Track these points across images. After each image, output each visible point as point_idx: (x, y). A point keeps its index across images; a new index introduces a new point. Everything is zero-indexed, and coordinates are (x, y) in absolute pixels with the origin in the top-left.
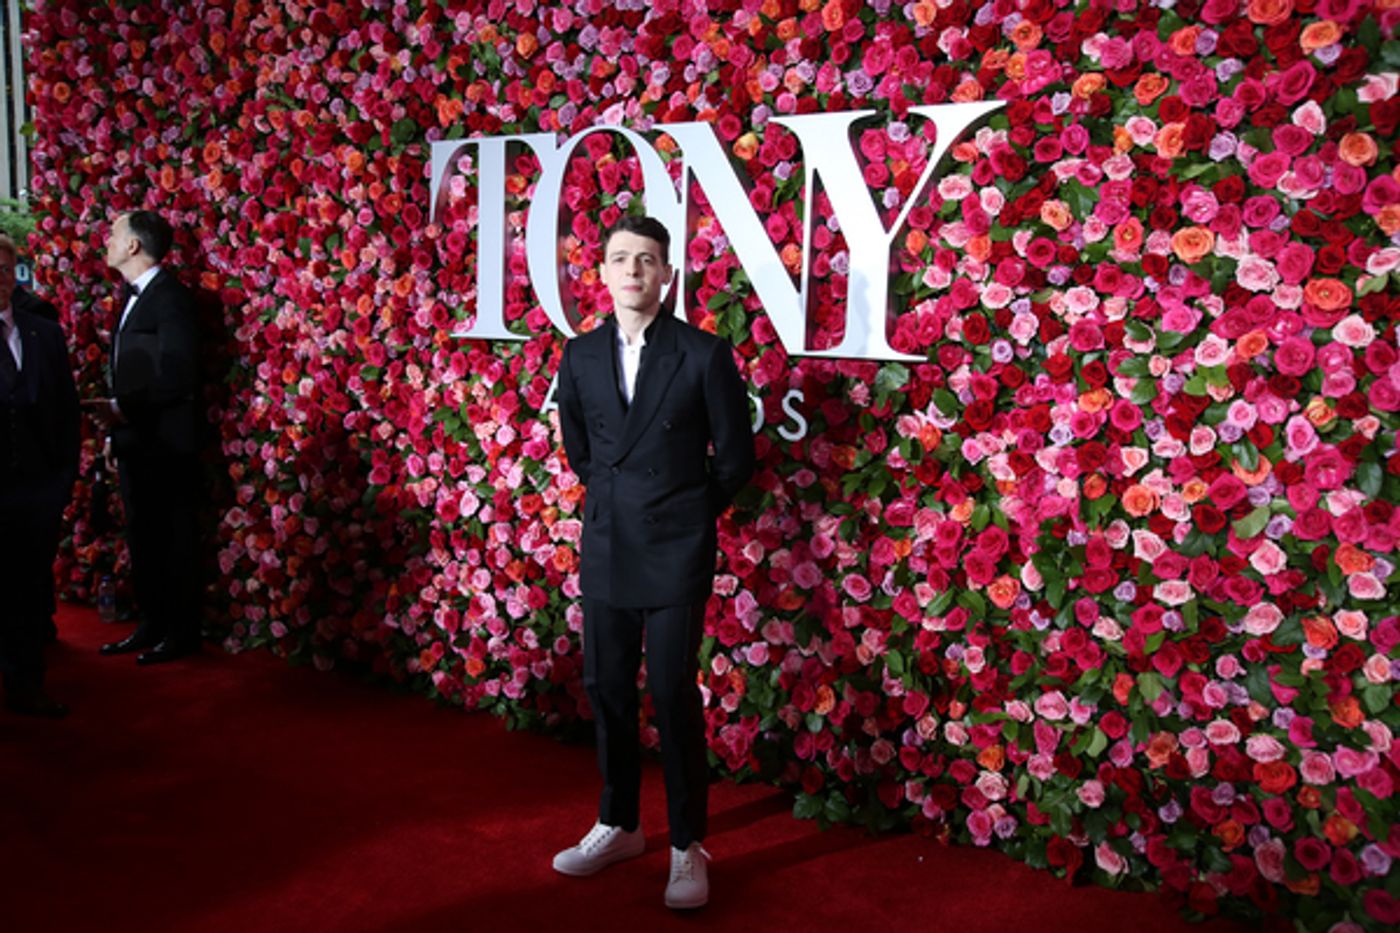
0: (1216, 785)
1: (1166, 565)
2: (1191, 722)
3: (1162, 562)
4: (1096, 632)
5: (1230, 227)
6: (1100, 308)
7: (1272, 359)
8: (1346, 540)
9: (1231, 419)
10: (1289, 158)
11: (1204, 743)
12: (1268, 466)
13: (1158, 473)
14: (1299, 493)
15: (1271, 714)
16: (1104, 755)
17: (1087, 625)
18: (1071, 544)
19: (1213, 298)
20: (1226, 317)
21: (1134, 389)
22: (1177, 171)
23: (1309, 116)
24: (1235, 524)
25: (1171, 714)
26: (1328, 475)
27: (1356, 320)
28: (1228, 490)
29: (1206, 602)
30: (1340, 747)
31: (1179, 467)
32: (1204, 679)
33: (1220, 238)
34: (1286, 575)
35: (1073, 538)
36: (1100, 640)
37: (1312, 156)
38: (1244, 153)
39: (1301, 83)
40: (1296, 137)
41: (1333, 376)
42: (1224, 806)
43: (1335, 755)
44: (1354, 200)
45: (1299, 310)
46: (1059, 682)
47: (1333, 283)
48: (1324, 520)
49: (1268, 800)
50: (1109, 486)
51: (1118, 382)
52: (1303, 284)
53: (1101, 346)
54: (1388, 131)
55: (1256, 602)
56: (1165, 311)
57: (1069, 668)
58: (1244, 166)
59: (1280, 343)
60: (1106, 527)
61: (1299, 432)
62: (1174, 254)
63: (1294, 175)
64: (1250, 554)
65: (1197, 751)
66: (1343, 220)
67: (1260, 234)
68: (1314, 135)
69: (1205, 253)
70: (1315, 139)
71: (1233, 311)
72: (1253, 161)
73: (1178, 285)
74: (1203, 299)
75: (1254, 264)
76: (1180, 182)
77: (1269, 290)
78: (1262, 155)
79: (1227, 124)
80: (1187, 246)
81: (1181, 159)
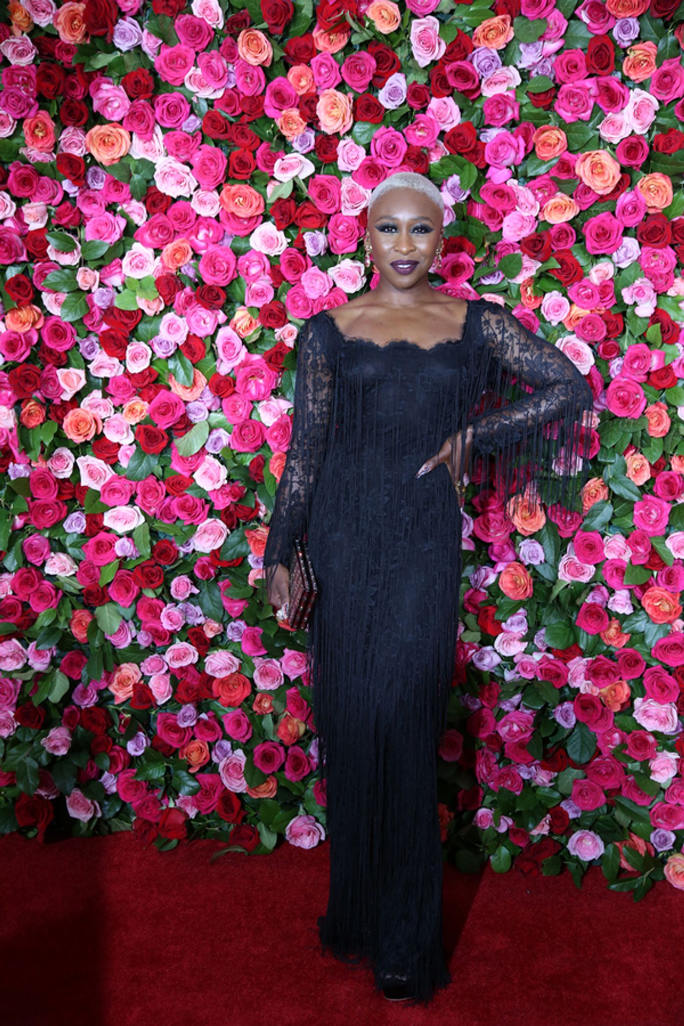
0: (180, 708)
1: (114, 491)
2: (151, 650)
3: (109, 488)
4: (48, 570)
5: (143, 126)
6: (19, 215)
7: (197, 270)
8: (278, 449)
9: (163, 334)
10: (193, 52)
11: (166, 668)
12: (202, 380)
13: (97, 394)
14: (233, 405)
15: (225, 629)
16: (67, 699)
17: (39, 564)
18: (12, 478)
19: (134, 203)
20: (150, 226)
21: (63, 305)
22: (83, 59)
23: (206, 7)
24: (178, 442)
25: (131, 644)
26: (257, 385)
27: (269, 228)
28: (167, 408)
29: (156, 525)
30: (286, 651)
31: (118, 387)
32: (161, 603)
33: (134, 136)
34: (228, 489)
35: (15, 471)
36: (53, 578)
37: (214, 52)
38: (150, 44)
40: (197, 30)
41: (254, 285)
42: (188, 728)
43: (283, 659)
44: (256, 101)
45: (217, 217)
46: (15, 628)
47: (245, 189)
48: (257, 430)
49: (227, 713)
50: (47, 413)
51: (47, 298)
52: (219, 189)
53: (24, 258)
54: (279, 29)
55: (204, 520)
56: (88, 219)
57: (23, 611)
58: (150, 57)
59: (203, 252)
60: (50, 456)
61: (228, 343)
62: (90, 155)
63: (199, 71)
64: (193, 473)
65: (160, 678)
66: (249, 123)
67: (174, 135)
68: (214, 29)
69: (121, 154)
70: (216, 33)
71: (156, 219)
72: (159, 53)
73: (98, 190)
74: (125, 206)
75: (171, 167)
76: (87, 73)
77: (188, 196)
78: (167, 48)
79: (127, 7)
80: (102, 146)
81: (86, 46)
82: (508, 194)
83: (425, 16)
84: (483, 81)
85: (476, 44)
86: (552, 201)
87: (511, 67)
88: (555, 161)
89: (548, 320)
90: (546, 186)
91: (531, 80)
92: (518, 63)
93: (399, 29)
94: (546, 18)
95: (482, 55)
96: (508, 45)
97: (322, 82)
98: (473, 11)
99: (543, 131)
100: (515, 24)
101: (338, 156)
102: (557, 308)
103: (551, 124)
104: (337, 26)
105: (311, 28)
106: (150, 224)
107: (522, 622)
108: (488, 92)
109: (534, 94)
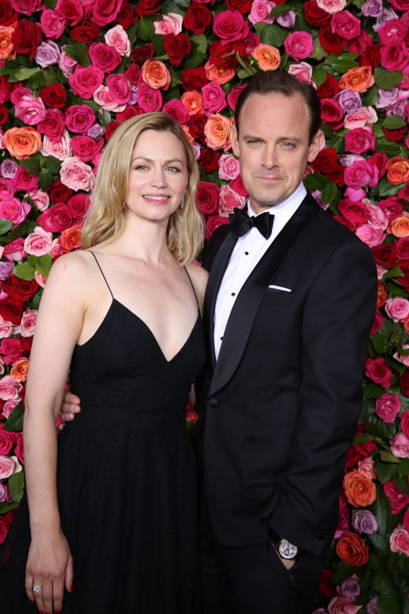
5: (55, 131)
10: (102, 74)
19: (41, 194)
20: (52, 212)
22: (9, 72)
23: (117, 38)
31: (9, 349)
33: (45, 138)
37: (121, 74)
38: (65, 63)
39: (112, 8)
40: (108, 55)
54: (178, 62)
58: (65, 74)
62: (6, 150)
63: (107, 89)
67: (80, 139)
68: (122, 57)
69: (33, 152)
70: (123, 60)
71: (58, 207)
72: (73, 72)
73: (10, 179)
74: (31, 194)
75: (75, 166)
76: (11, 83)
77: (88, 190)
78: (80, 68)
79: (51, 34)
80: (17, 144)
81: (12, 62)
82: (362, 210)
83: (301, 61)
84: (347, 116)
85: (342, 87)
86: (399, 219)
87: (370, 108)
88: (403, 186)
89: (391, 317)
90: (394, 207)
91: (387, 119)
92: (376, 104)
93: (278, 69)
94: (401, 71)
95: (347, 96)
96: (369, 89)
97: (211, 106)
98: (340, 60)
99: (394, 162)
100: (375, 73)
101: (219, 167)
102: (398, 307)
103: (402, 155)
104: (226, 63)
105: (204, 62)
106: (52, 211)
107: (355, 587)
108: (350, 126)
109: (389, 130)
